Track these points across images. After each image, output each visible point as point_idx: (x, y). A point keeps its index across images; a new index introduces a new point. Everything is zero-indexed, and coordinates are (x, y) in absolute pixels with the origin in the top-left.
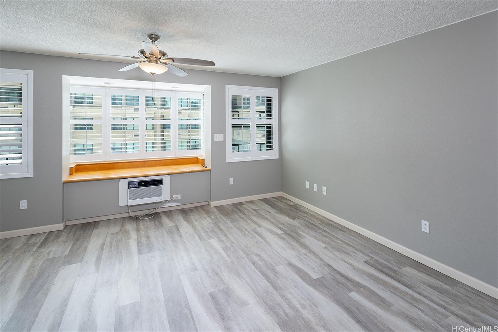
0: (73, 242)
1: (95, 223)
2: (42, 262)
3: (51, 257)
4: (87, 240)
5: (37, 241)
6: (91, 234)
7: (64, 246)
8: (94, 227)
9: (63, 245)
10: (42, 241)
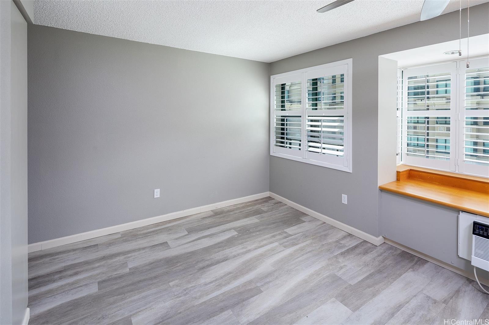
0: (372, 271)
1: (419, 261)
2: (327, 274)
3: (338, 275)
4: (389, 282)
5: (346, 245)
6: (400, 275)
7: (360, 270)
8: (412, 267)
9: (361, 268)
10: (350, 247)
